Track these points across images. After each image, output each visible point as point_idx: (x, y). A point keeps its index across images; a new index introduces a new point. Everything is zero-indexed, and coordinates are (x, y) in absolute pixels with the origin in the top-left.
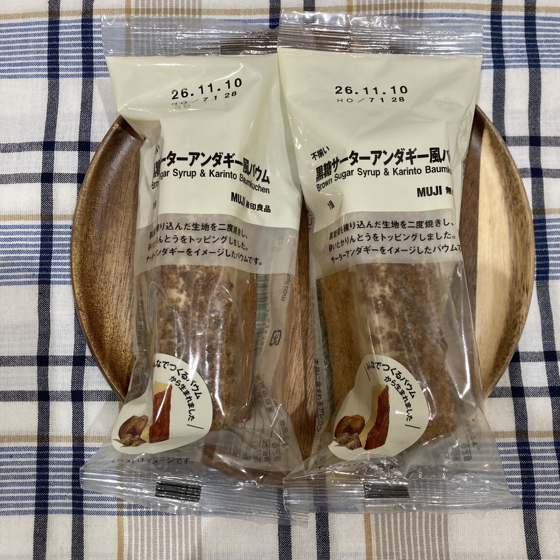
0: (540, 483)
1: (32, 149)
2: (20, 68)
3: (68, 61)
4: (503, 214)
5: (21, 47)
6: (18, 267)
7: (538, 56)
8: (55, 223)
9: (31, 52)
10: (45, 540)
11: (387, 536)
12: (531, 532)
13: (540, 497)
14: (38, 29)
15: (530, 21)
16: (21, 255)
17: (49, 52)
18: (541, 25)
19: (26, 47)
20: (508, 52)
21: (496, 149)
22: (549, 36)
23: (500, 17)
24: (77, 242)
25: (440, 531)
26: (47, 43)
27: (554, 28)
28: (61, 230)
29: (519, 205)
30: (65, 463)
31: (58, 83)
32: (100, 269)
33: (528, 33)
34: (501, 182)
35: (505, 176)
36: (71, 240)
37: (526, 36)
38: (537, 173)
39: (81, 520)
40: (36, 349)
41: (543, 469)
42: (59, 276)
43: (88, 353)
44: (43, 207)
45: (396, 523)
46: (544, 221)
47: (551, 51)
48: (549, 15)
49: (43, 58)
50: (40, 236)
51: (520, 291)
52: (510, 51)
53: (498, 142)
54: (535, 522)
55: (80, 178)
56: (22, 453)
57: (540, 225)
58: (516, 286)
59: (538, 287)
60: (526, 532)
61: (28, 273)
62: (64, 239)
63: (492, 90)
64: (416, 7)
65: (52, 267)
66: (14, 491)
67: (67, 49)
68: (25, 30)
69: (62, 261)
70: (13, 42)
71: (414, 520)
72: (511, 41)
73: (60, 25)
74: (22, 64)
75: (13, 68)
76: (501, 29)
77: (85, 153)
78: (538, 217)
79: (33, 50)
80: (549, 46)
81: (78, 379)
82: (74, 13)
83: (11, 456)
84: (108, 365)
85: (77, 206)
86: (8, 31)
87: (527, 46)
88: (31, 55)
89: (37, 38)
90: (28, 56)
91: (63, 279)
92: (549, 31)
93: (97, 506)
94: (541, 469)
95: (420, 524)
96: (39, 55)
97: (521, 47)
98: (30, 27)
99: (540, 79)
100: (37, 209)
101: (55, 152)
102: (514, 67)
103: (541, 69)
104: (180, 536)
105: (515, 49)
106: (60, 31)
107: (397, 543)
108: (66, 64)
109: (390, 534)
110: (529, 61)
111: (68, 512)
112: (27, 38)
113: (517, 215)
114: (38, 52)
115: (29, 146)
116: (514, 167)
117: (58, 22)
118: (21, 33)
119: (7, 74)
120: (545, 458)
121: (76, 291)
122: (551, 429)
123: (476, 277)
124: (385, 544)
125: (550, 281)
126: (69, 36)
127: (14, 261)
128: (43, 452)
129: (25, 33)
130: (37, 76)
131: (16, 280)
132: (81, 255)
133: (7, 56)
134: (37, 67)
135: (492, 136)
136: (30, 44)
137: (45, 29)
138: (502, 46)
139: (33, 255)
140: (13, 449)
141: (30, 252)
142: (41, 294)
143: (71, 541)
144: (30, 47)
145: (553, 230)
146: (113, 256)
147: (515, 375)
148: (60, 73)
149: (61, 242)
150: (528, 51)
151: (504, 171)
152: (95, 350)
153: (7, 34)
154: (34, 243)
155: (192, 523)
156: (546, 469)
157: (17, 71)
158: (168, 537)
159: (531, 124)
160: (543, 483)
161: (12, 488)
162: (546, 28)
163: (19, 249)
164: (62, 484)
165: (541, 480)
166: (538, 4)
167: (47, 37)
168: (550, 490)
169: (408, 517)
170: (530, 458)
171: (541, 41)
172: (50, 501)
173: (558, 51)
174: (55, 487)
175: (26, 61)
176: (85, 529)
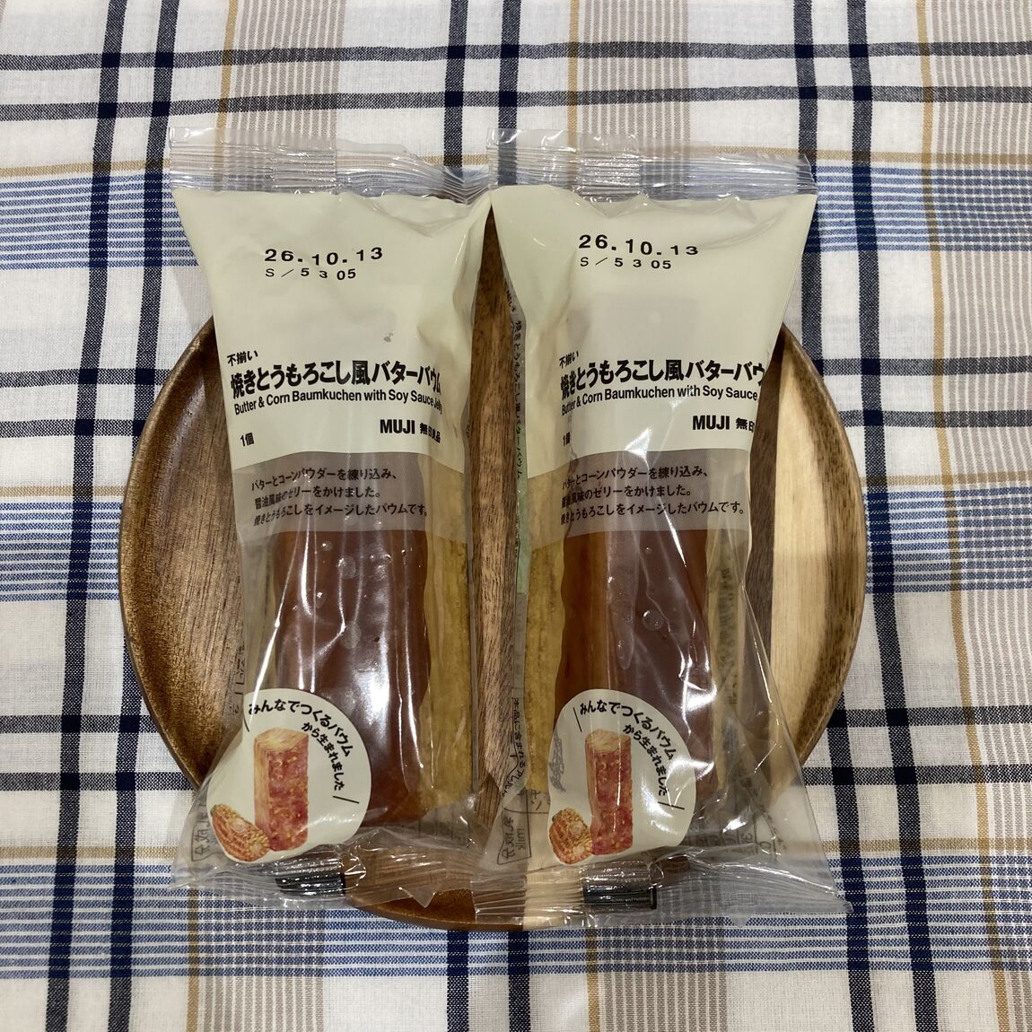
0: (876, 926)
1: (61, 382)
2: (46, 251)
3: (122, 240)
4: (815, 485)
5: (48, 219)
6: (35, 571)
7: (873, 231)
8: (96, 499)
9: (63, 227)
10: (64, 1020)
11: (625, 1013)
12: (863, 1008)
13: (876, 948)
14: (76, 191)
15: (862, 175)
16: (40, 551)
17: (92, 226)
18: (879, 180)
19: (56, 219)
20: (827, 226)
21: (804, 382)
22: (891, 199)
23: (814, 169)
24: (129, 531)
25: (713, 1007)
26: (89, 213)
28: (106, 511)
29: (839, 474)
30: (100, 892)
31: (104, 276)
32: (166, 574)
33: (859, 194)
34: (812, 434)
35: (818, 425)
36: (120, 526)
37: (855, 198)
38: (873, 418)
39: (127, 986)
40: (60, 704)
41: (881, 903)
42: (101, 586)
43: (144, 711)
44: (76, 474)
45: (640, 992)
46: (885, 496)
47: (895, 223)
48: (892, 165)
49: (82, 235)
50: (71, 521)
51: (841, 611)
52: (830, 224)
53: (807, 372)
54: (868, 991)
55: (137, 427)
56: (32, 875)
57: (879, 503)
58: (836, 602)
59: (876, 604)
60: (854, 1008)
61: (52, 581)
62: (109, 526)
63: (799, 286)
65: (90, 571)
66: (17, 939)
67: (121, 221)
68: (56, 192)
69: (107, 561)
70: (36, 211)
71: (671, 989)
72: (831, 206)
73: (111, 184)
74: (48, 246)
75: (34, 252)
77: (146, 388)
78: (875, 490)
79: (68, 223)
80: (892, 215)
81: (127, 754)
82: (133, 165)
83: (14, 881)
84: (174, 729)
85: (130, 474)
86: (28, 194)
87: (857, 215)
88: (64, 232)
89: (74, 204)
90: (58, 232)
91: (106, 591)
92: (892, 190)
93: (155, 961)
94: (878, 903)
95: (681, 994)
96: (76, 231)
97: (847, 216)
98: (64, 187)
99: (876, 267)
100: (66, 476)
101: (98, 385)
102: (835, 249)
103: (879, 252)
104: (289, 1010)
105: (838, 220)
106: (110, 193)
108: (119, 245)
110: (859, 239)
111: (102, 974)
112: (57, 205)
113: (836, 487)
114: (75, 227)
115: (58, 377)
116: (832, 412)
117: (107, 179)
118: (49, 197)
119: (24, 262)
120: (885, 885)
121: (126, 610)
122: (897, 837)
123: (771, 588)
125: (895, 594)
126: (125, 201)
127: (29, 562)
128: (65, 875)
129: (55, 196)
130: (72, 265)
131: (31, 592)
132: (135, 551)
133: (26, 234)
134: (72, 250)
135: (796, 362)
136: (63, 214)
137: (87, 191)
139: (60, 552)
140: (17, 869)
141: (55, 546)
142: (71, 614)
143: (107, 1023)
144: (62, 219)
145: (900, 511)
146: (186, 554)
147: (840, 748)
148: (109, 259)
149: (105, 531)
150: (858, 223)
151: (816, 416)
152: (154, 706)
153: (26, 198)
154: (61, 532)
155: (309, 989)
156: (887, 903)
157: (40, 256)
158: (269, 1012)
159: (864, 339)
160: (880, 926)
161: (13, 933)
162: (888, 185)
163: (37, 541)
164: (95, 927)
165: (879, 920)
166: (873, 149)
167: (90, 203)
168: (892, 937)
169: (660, 983)
170: (862, 886)
171: (880, 207)
172: (73, 957)
173: (906, 223)
174: (82, 933)
175: (56, 242)
176: (133, 1002)
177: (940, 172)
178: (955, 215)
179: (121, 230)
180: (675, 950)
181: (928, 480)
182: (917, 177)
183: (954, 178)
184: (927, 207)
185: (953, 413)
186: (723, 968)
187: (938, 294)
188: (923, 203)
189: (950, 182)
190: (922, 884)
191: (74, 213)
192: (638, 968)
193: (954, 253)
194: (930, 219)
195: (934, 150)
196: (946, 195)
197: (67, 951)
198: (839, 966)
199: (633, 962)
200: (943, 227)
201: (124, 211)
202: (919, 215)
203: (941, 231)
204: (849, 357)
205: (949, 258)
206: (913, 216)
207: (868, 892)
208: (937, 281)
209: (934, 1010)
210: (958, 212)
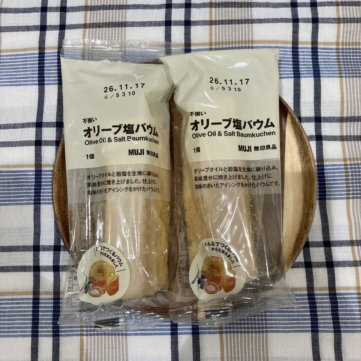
0: (321, 317)
1: (29, 127)
3: (50, 75)
4: (298, 162)
5: (23, 68)
6: (22, 195)
7: (319, 71)
8: (43, 169)
9: (29, 71)
10: (37, 352)
12: (316, 345)
13: (321, 325)
14: (33, 58)
15: (315, 50)
16: (24, 188)
17: (39, 70)
18: (321, 52)
19: (26, 68)
20: (302, 68)
21: (295, 125)
22: (325, 59)
23: (297, 48)
24: (56, 181)
26: (38, 65)
27: (328, 54)
28: (47, 173)
29: (308, 158)
30: (48, 307)
31: (44, 88)
33: (314, 57)
34: (298, 144)
35: (300, 141)
36: (52, 178)
37: (312, 59)
38: (319, 138)
39: (58, 340)
40: (32, 242)
42: (46, 200)
43: (62, 244)
44: (36, 160)
45: (238, 340)
46: (323, 166)
47: (326, 68)
48: (325, 47)
49: (35, 74)
50: (34, 177)
52: (304, 68)
53: (296, 122)
54: (318, 340)
55: (57, 143)
56: (24, 301)
57: (321, 168)
58: (306, 204)
59: (320, 204)
60: (313, 345)
61: (28, 198)
62: (48, 178)
63: (293, 91)
64: (249, 43)
65: (41, 194)
66: (20, 324)
67: (49, 68)
68: (25, 58)
69: (47, 191)
70: (18, 65)
72: (304, 62)
73: (45, 55)
74: (23, 78)
75: (18, 80)
76: (298, 55)
77: (60, 128)
78: (319, 164)
79: (30, 69)
80: (326, 65)
81: (56, 259)
82: (53, 48)
83: (18, 303)
85: (55, 160)
86: (15, 59)
87: (313, 65)
89: (32, 62)
90: (27, 73)
91: (48, 201)
92: (325, 56)
93: (68, 331)
94: (321, 309)
95: (252, 341)
96: (33, 72)
97: (309, 65)
98: (28, 56)
99: (320, 84)
100: (32, 161)
101: (43, 128)
102: (306, 77)
103: (321, 78)
104: (116, 347)
105: (306, 66)
106: (45, 58)
107: (238, 351)
108: (49, 77)
109: (234, 347)
110: (314, 74)
111: (50, 336)
112: (26, 63)
113: (306, 163)
114: (33, 71)
115: (28, 125)
116: (305, 136)
117: (44, 53)
118: (23, 60)
119: (15, 83)
120: (323, 303)
121: (56, 209)
122: (327, 286)
124: (231, 352)
125: (327, 200)
126: (50, 61)
127: (20, 191)
128: (36, 301)
129: (25, 60)
130: (32, 84)
131: (21, 202)
132: (58, 188)
133: (15, 73)
134: (32, 79)
135: (292, 118)
136: (28, 66)
137: (36, 57)
138: (298, 65)
139: (31, 188)
140: (19, 299)
141: (29, 186)
142: (35, 210)
143: (52, 352)
144: (28, 68)
145: (328, 171)
147: (307, 255)
148: (45, 82)
149: (46, 180)
150: (313, 68)
151: (299, 138)
153: (15, 60)
154: (31, 181)
155: (122, 340)
156: (324, 309)
157: (21, 81)
158: (109, 348)
159: (315, 110)
160: (322, 317)
161: (19, 322)
162: (324, 54)
163: (22, 184)
164: (47, 319)
165: (321, 315)
166: (319, 41)
167: (38, 62)
168: (326, 321)
169: (245, 337)
170: (315, 303)
171: (321, 62)
172: (40, 330)
173: (331, 68)
174: (42, 321)
175: (26, 76)
176: (60, 345)
177: (343, 49)
178: (348, 65)
179: (49, 72)
180: (250, 326)
181: (338, 160)
182: (334, 51)
183: (348, 51)
184: (338, 62)
185: (347, 136)
186: (267, 332)
187: (342, 93)
188: (336, 60)
189: (346, 52)
190: (337, 303)
191: (32, 66)
192: (237, 332)
193: (348, 79)
194: (339, 66)
195: (341, 41)
196: (345, 57)
197: (38, 327)
198: (308, 331)
199: (236, 330)
200: (344, 69)
201: (50, 65)
202: (335, 65)
203: (343, 70)
204: (310, 116)
205: (346, 80)
206: (333, 65)
207: (317, 305)
208: (342, 88)
209: (341, 346)
210: (349, 63)
